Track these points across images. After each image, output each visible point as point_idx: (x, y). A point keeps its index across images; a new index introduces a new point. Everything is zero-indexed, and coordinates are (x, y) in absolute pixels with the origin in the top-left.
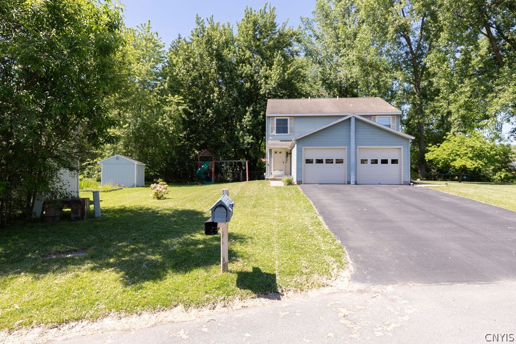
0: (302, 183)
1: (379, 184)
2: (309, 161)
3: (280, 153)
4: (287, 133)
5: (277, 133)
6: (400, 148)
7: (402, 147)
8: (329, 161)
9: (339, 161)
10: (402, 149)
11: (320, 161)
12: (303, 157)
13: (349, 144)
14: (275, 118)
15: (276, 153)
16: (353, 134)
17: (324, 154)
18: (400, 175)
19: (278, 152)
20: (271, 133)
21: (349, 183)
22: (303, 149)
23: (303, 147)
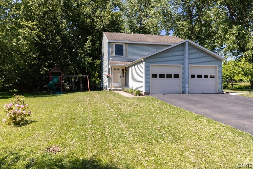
0: (149, 94)
1: (203, 93)
2: (154, 76)
3: (118, 70)
4: (123, 55)
5: (115, 55)
6: (216, 67)
7: (217, 66)
8: (169, 76)
9: (176, 76)
10: (218, 67)
11: (162, 76)
12: (150, 73)
13: (183, 62)
14: (114, 44)
15: (115, 70)
16: (187, 55)
17: (165, 70)
18: (216, 86)
19: (116, 70)
20: (111, 55)
21: (184, 93)
22: (150, 66)
23: (150, 64)
